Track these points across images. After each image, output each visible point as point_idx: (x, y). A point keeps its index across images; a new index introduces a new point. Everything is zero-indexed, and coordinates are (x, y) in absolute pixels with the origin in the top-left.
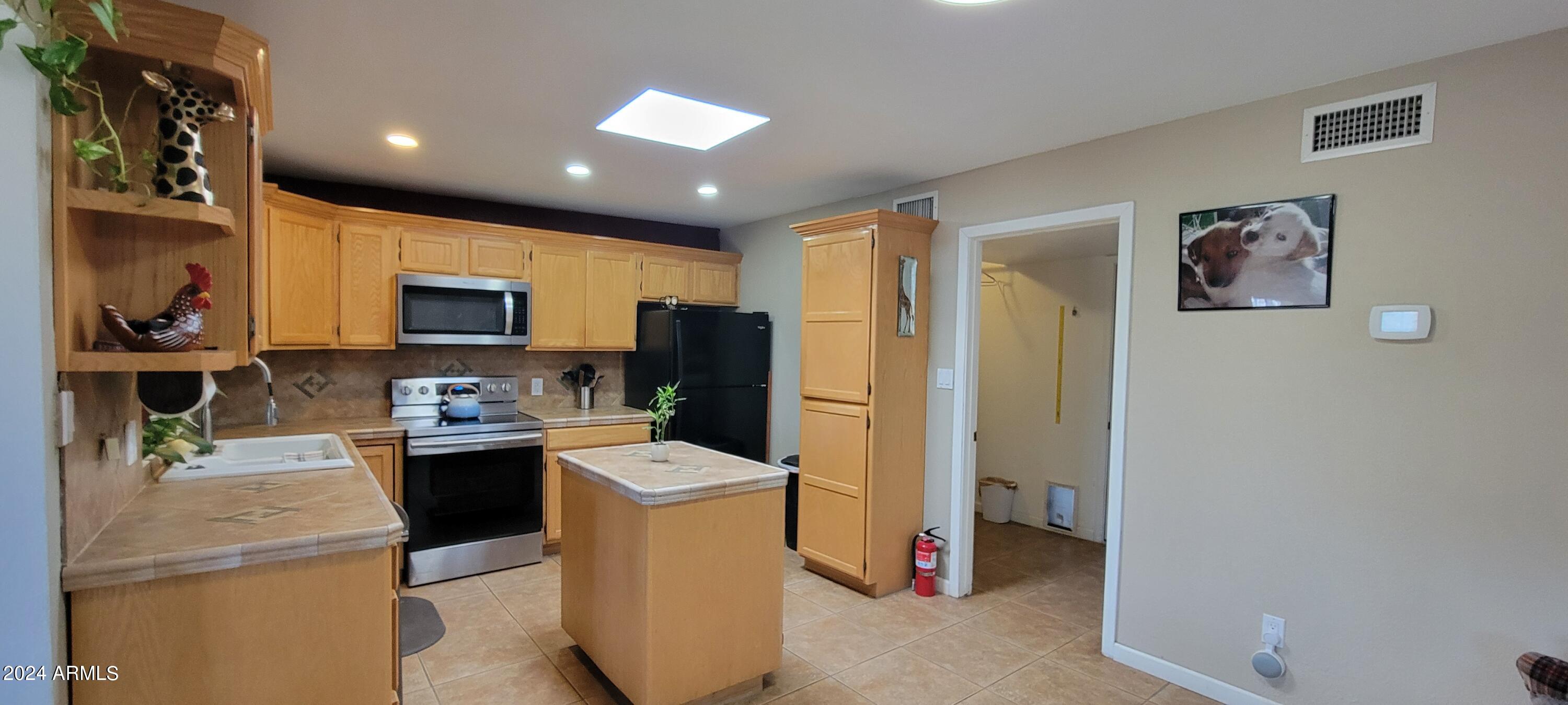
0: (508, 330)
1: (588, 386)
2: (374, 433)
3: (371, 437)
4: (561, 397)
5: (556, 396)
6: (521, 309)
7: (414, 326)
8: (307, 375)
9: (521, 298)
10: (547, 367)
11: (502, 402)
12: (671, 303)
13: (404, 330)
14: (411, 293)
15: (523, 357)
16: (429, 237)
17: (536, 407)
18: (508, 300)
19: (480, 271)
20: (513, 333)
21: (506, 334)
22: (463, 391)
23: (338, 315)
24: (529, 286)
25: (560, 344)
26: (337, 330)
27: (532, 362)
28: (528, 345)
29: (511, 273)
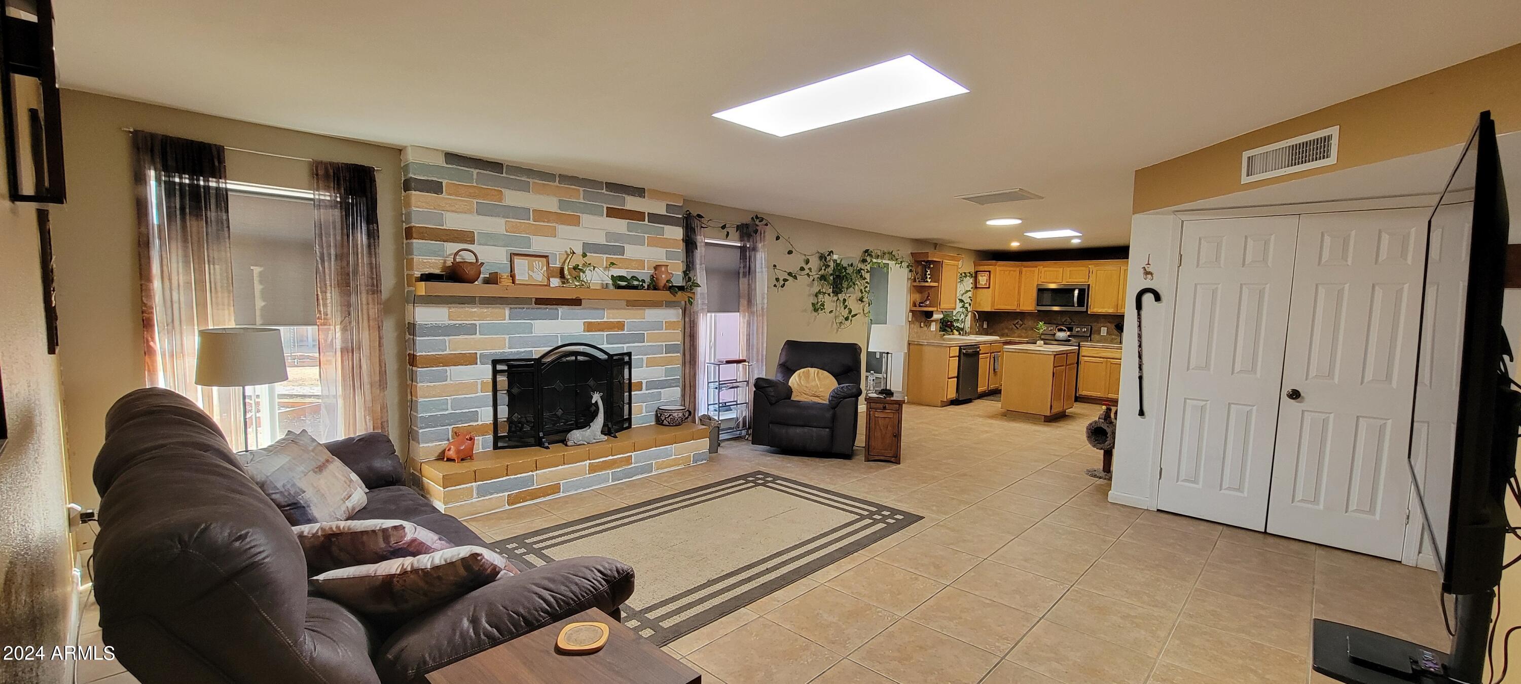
0: (1076, 305)
4: (1116, 337)
5: (1113, 337)
6: (1083, 296)
7: (1042, 303)
8: (1017, 321)
9: (1082, 292)
10: (1109, 322)
11: (1084, 336)
13: (1038, 305)
14: (1041, 291)
15: (1098, 317)
16: (1051, 269)
17: (1103, 340)
18: (1076, 292)
19: (1070, 280)
20: (1079, 306)
21: (1074, 306)
22: (1060, 330)
23: (1019, 300)
24: (1089, 285)
25: (1104, 311)
26: (1019, 305)
27: (1102, 320)
28: (1087, 311)
29: (1083, 280)
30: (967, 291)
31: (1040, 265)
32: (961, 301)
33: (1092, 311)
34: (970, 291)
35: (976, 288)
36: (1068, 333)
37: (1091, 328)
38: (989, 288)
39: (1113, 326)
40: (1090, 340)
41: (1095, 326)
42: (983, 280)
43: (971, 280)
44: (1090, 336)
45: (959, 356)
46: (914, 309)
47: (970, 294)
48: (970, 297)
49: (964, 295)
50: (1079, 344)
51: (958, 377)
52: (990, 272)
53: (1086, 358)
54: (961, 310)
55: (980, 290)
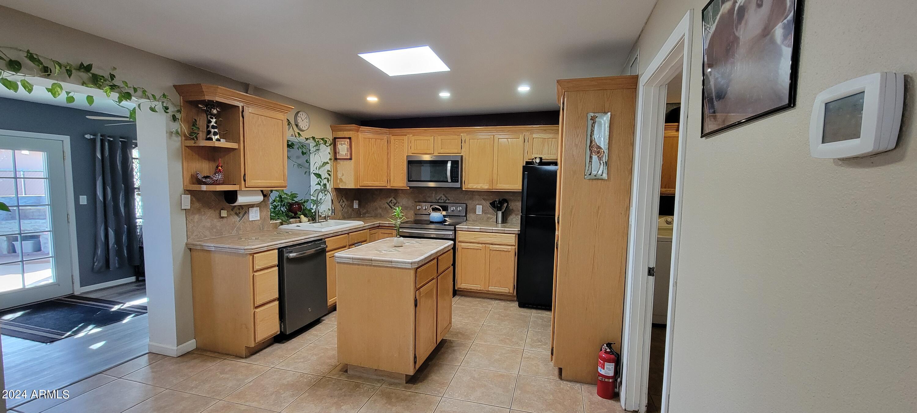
0: (449, 180)
1: (501, 211)
2: (389, 224)
3: (388, 225)
4: (491, 216)
5: (489, 215)
6: (456, 169)
7: (413, 179)
9: (455, 164)
10: (484, 199)
11: (460, 216)
12: (536, 161)
13: (409, 181)
14: (411, 163)
15: (473, 194)
16: (422, 138)
17: (479, 220)
18: (449, 165)
19: (442, 151)
20: (452, 181)
21: (447, 182)
22: (435, 210)
23: (389, 175)
24: (462, 157)
25: (479, 187)
26: (389, 181)
27: (477, 197)
28: (461, 188)
29: (456, 151)
30: (326, 163)
31: (409, 133)
32: (318, 176)
33: (466, 187)
34: (327, 163)
35: (336, 159)
36: (444, 213)
37: (466, 206)
38: (351, 159)
39: (487, 204)
40: (466, 220)
41: (470, 204)
42: (343, 148)
43: (329, 149)
44: (466, 216)
45: (280, 266)
46: (196, 187)
47: (328, 167)
48: (328, 171)
49: (322, 169)
50: (455, 228)
51: (281, 299)
52: (350, 138)
53: (463, 244)
54: (319, 187)
55: (341, 162)
